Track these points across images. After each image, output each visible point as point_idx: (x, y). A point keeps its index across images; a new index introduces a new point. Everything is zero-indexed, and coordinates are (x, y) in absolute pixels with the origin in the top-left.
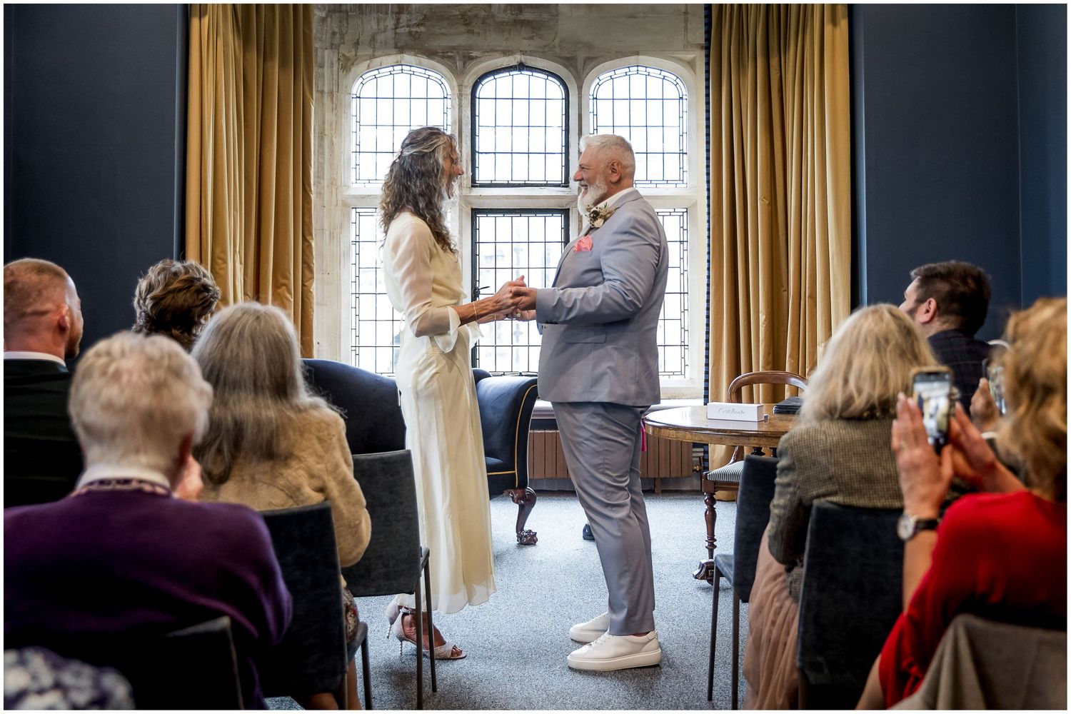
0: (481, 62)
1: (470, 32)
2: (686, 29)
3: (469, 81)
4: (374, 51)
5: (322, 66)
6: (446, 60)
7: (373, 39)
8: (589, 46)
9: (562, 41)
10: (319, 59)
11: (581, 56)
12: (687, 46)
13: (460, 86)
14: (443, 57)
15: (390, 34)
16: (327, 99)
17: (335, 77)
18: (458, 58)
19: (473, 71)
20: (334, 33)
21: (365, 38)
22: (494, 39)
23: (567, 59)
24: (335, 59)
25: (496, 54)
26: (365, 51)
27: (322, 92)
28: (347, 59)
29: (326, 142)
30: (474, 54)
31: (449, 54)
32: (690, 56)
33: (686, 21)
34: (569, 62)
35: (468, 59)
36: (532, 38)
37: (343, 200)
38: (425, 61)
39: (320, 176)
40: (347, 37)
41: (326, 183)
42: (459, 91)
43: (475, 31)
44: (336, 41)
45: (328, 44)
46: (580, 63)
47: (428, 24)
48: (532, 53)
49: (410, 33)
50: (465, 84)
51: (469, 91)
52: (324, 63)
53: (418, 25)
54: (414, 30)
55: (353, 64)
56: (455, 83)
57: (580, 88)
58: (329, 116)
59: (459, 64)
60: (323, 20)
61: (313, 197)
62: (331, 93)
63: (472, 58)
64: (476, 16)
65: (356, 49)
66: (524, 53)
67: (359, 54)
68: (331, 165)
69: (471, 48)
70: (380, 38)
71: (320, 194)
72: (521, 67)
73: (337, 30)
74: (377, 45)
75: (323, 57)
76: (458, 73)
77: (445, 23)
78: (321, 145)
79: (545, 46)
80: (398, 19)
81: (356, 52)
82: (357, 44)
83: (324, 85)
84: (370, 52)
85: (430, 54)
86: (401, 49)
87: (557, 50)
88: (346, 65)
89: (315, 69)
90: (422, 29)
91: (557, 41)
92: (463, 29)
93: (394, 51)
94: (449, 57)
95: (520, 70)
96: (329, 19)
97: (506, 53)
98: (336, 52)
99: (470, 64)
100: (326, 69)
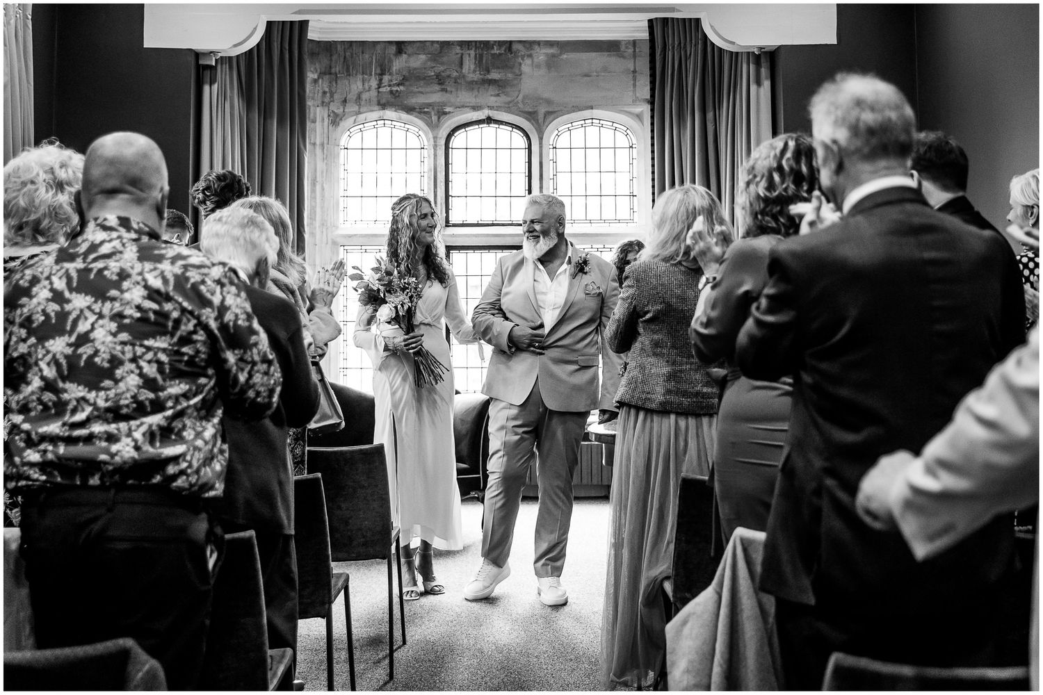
0: (454, 117)
1: (444, 90)
2: (634, 85)
3: (443, 133)
4: (359, 108)
5: (314, 121)
6: (422, 115)
7: (359, 97)
8: (549, 102)
9: (524, 98)
10: (312, 115)
11: (542, 111)
12: (636, 101)
13: (435, 138)
14: (420, 113)
15: (374, 93)
16: (318, 151)
17: (326, 131)
18: (433, 113)
19: (446, 125)
20: (324, 93)
21: (352, 96)
22: (465, 96)
23: (529, 113)
24: (326, 115)
25: (467, 109)
26: (352, 108)
27: (314, 144)
28: (336, 115)
29: (318, 188)
30: (447, 109)
31: (426, 110)
32: (638, 110)
33: (635, 79)
34: (531, 116)
35: (442, 114)
36: (498, 95)
37: (332, 239)
38: (404, 116)
39: (312, 218)
40: (336, 96)
41: (317, 224)
42: (435, 142)
43: (448, 89)
44: (327, 100)
45: (319, 102)
46: (541, 116)
47: (407, 83)
48: (498, 108)
49: (391, 92)
50: (440, 135)
51: (443, 142)
52: (316, 118)
53: (398, 85)
54: (395, 89)
55: (341, 119)
56: (431, 135)
57: (541, 139)
58: (320, 165)
59: (434, 118)
60: (315, 81)
61: (306, 236)
62: (322, 145)
63: (445, 113)
64: (449, 76)
65: (344, 107)
66: (491, 108)
67: (346, 110)
68: (322, 208)
69: (445, 104)
70: (365, 96)
71: (313, 234)
72: (489, 120)
73: (327, 90)
74: (363, 103)
75: (315, 114)
76: (433, 126)
77: (422, 83)
78: (313, 191)
79: (510, 102)
80: (381, 80)
81: (344, 109)
82: (345, 101)
83: (316, 138)
84: (356, 108)
85: (409, 110)
86: (383, 106)
87: (521, 105)
88: (335, 120)
89: (308, 124)
90: (402, 88)
91: (520, 97)
92: (437, 87)
93: (377, 108)
94: (425, 113)
95: (488, 123)
96: (320, 81)
97: (476, 108)
98: (326, 109)
99: (443, 118)
100: (318, 124)
